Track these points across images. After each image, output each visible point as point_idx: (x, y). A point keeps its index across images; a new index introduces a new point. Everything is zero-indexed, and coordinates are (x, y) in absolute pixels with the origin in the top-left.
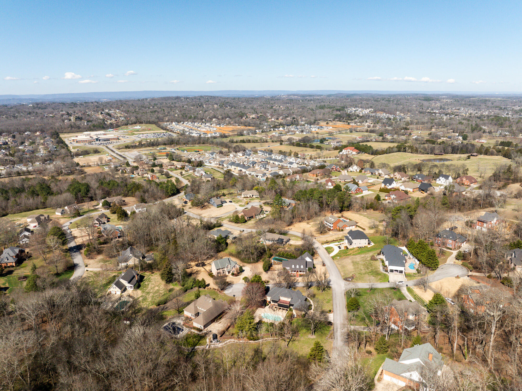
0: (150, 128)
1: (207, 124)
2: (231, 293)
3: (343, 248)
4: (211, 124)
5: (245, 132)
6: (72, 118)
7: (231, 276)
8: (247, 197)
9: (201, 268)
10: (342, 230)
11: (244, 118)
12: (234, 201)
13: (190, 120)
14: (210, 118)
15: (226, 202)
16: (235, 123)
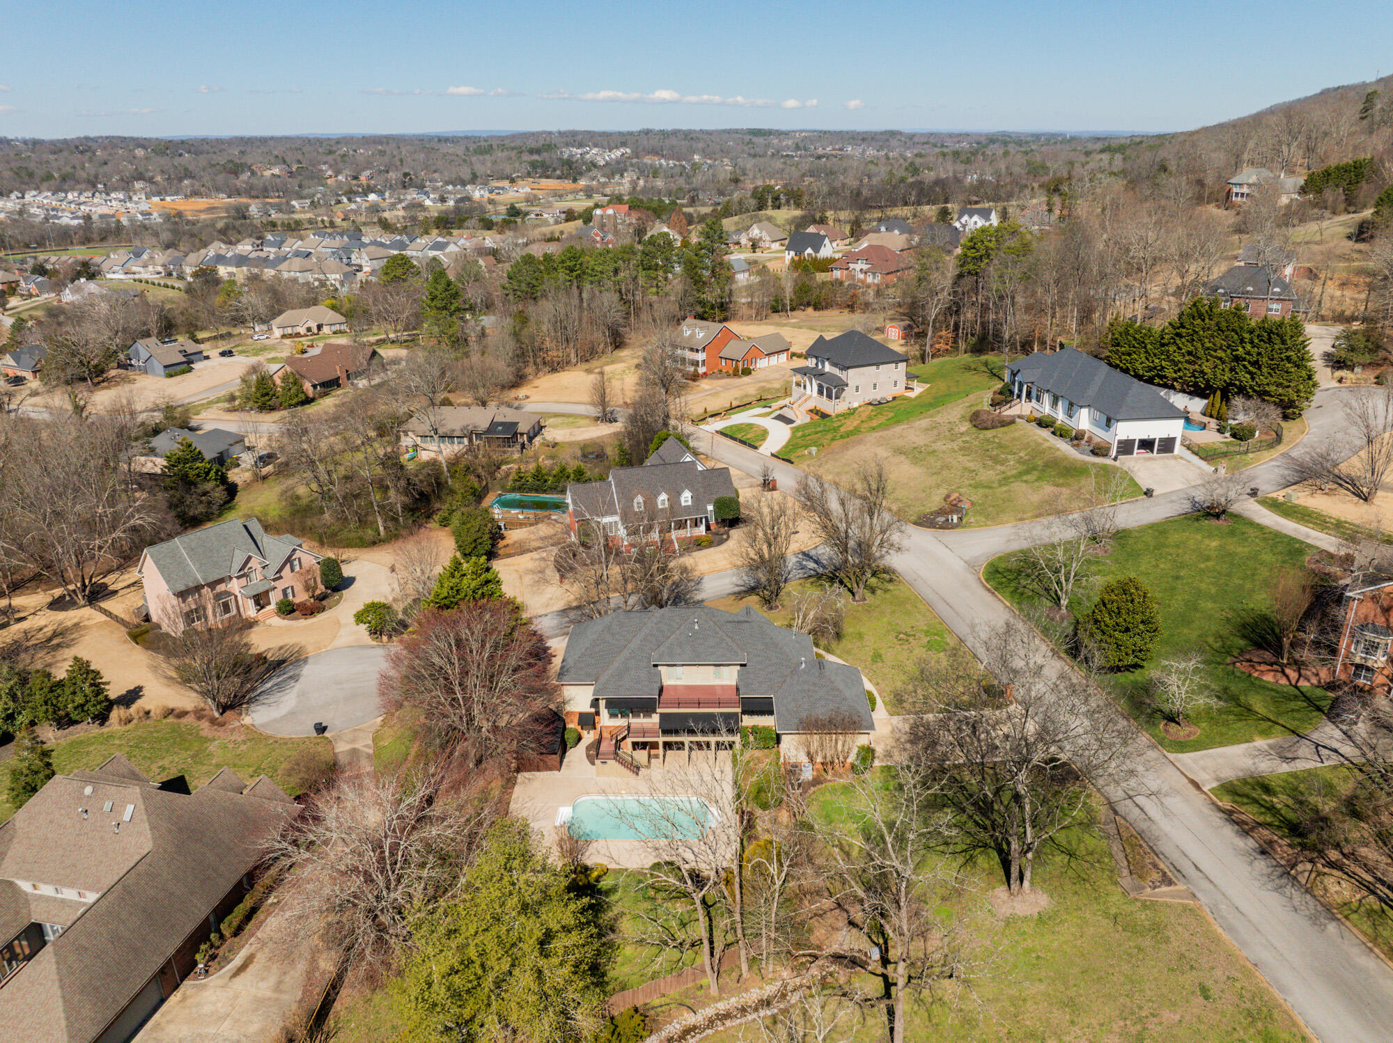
1: (113, 196)
2: (292, 713)
3: (802, 418)
4: (129, 196)
7: (277, 621)
8: (298, 335)
9: (87, 612)
10: (747, 372)
11: (243, 177)
12: (244, 351)
13: (44, 186)
14: (121, 180)
15: (206, 357)
16: (215, 191)
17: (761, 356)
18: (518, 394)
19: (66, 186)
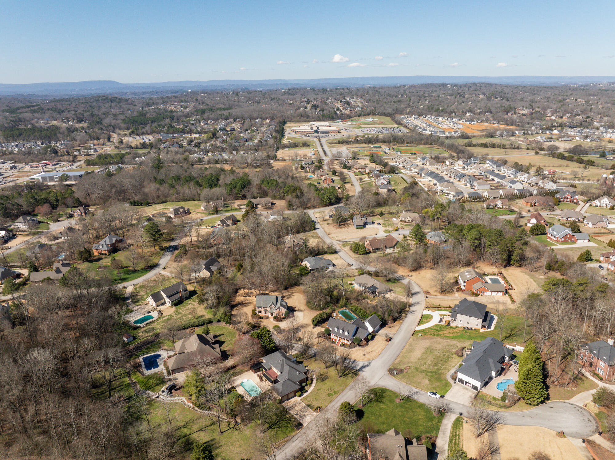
0: (383, 120)
1: (454, 120)
3: (443, 322)
4: (460, 120)
5: (498, 133)
6: (309, 106)
7: (272, 320)
8: (405, 222)
10: (477, 295)
11: (510, 114)
12: (384, 224)
13: (434, 113)
14: (463, 112)
15: (373, 223)
16: (494, 120)
17: (487, 291)
18: (410, 274)
19: (441, 114)
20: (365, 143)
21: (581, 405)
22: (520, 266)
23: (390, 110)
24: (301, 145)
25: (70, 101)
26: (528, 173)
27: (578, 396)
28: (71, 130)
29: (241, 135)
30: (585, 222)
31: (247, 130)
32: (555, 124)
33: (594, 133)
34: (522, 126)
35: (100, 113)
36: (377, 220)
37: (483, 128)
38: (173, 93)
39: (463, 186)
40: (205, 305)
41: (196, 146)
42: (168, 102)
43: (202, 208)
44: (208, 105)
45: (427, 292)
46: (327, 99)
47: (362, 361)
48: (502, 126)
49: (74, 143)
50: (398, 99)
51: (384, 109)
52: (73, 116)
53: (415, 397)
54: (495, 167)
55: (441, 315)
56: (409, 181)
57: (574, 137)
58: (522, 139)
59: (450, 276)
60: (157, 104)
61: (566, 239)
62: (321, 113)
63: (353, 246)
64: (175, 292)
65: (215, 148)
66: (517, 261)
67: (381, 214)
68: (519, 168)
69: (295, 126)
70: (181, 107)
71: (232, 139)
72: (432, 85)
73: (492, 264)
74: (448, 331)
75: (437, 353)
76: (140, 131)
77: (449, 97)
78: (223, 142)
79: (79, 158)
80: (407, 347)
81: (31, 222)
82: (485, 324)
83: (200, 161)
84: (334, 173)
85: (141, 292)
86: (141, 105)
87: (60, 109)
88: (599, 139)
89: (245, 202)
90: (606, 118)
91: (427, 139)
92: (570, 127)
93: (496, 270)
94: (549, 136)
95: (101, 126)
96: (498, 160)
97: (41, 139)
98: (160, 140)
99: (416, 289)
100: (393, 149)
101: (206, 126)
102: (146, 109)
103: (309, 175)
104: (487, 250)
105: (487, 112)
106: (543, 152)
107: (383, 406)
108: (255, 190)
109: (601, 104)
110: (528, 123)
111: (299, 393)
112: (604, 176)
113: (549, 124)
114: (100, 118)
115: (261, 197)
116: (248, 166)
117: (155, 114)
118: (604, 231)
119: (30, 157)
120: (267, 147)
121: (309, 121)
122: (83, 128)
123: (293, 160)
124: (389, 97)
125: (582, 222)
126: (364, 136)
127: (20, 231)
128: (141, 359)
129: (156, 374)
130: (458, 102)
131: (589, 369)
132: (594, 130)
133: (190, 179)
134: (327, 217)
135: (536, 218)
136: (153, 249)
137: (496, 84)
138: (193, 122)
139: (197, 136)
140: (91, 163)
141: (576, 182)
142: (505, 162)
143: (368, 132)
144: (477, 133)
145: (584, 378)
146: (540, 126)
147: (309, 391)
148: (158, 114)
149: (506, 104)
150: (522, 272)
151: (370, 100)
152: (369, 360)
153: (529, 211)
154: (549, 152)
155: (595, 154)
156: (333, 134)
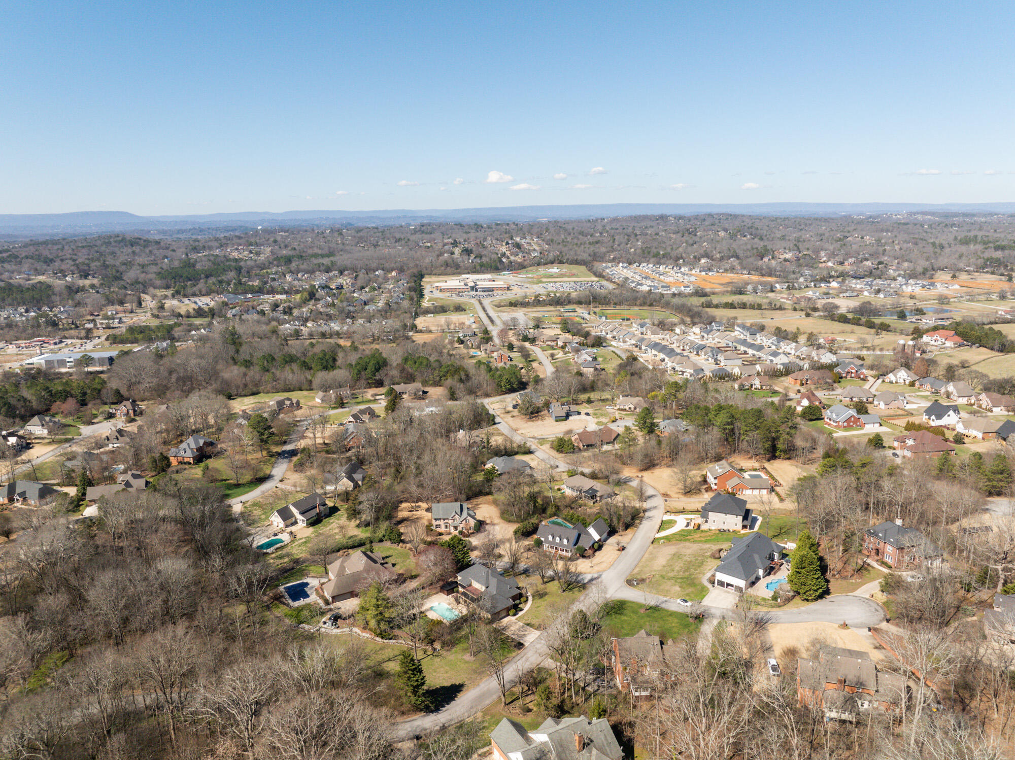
0: (574, 271)
1: (683, 269)
3: (691, 526)
4: (691, 270)
5: (750, 288)
6: (457, 251)
8: (625, 410)
11: (766, 259)
12: (595, 414)
13: (652, 260)
14: (695, 257)
15: (579, 413)
16: (743, 268)
17: (747, 489)
18: (640, 474)
19: (662, 261)
20: (551, 305)
21: (867, 596)
22: (789, 459)
23: (585, 256)
24: (452, 309)
25: (60, 243)
26: (797, 342)
27: (864, 587)
28: (72, 290)
29: (355, 295)
30: (876, 403)
31: (363, 288)
32: (833, 273)
33: (889, 285)
34: (785, 277)
35: (118, 264)
36: (584, 408)
37: (727, 280)
38: (228, 231)
39: (703, 361)
40: (358, 522)
41: (285, 313)
42: (227, 245)
43: (318, 400)
44: (295, 249)
45: (666, 495)
46: (485, 239)
47: (590, 573)
48: (755, 278)
49: (82, 310)
50: (595, 239)
51: (576, 254)
52: (72, 268)
53: (664, 606)
54: (748, 335)
55: (687, 519)
56: (624, 356)
57: (861, 291)
58: (785, 296)
59: (695, 474)
60: (210, 248)
61: (850, 424)
62: (478, 260)
63: (555, 443)
64: (310, 506)
65: (316, 316)
66: (785, 451)
67: (589, 401)
68: (782, 335)
69: (439, 282)
70: (251, 252)
71: (342, 301)
72: (645, 218)
73: (751, 458)
74: (698, 535)
75: (687, 558)
76: (189, 291)
77: (673, 236)
78: (328, 305)
79: (96, 332)
80: (647, 555)
81: (51, 424)
82: (746, 523)
83: (297, 334)
84: (511, 347)
85: (255, 512)
86: (183, 250)
87: (46, 257)
88: (897, 293)
89: (383, 390)
90: (906, 264)
91: (645, 297)
92: (855, 278)
93: (757, 465)
94: (826, 291)
95: (122, 283)
96: (752, 325)
97: (24, 304)
98: (226, 304)
99: (650, 492)
100: (595, 313)
101: (296, 282)
102: (194, 256)
103: (473, 352)
104: (742, 437)
105: (732, 257)
106: (817, 314)
107: (623, 618)
108: (395, 373)
109: (898, 244)
110: (794, 273)
111: (513, 611)
112: (902, 342)
113: (825, 273)
114: (117, 271)
115: (405, 383)
116: (374, 340)
117: (210, 264)
118: (900, 412)
119: (11, 333)
120: (399, 313)
121: (460, 274)
122: (93, 286)
123: (443, 331)
124: (580, 237)
125: (872, 403)
126: (549, 295)
127: (35, 438)
128: (282, 588)
129: (308, 605)
130: (687, 242)
131: (876, 558)
132: (889, 282)
133: (290, 359)
134: (510, 408)
135: (809, 399)
136: (259, 455)
137: (743, 216)
138: (273, 276)
139: (284, 297)
140: (117, 340)
141: (864, 353)
142: (762, 328)
143: (554, 289)
144: (719, 289)
145: (870, 568)
146: (811, 276)
147: (526, 609)
148: (214, 263)
149: (760, 244)
150: (792, 465)
151: (552, 241)
152: (599, 572)
153: (799, 391)
154: (826, 313)
155: (891, 315)
156: (500, 292)
